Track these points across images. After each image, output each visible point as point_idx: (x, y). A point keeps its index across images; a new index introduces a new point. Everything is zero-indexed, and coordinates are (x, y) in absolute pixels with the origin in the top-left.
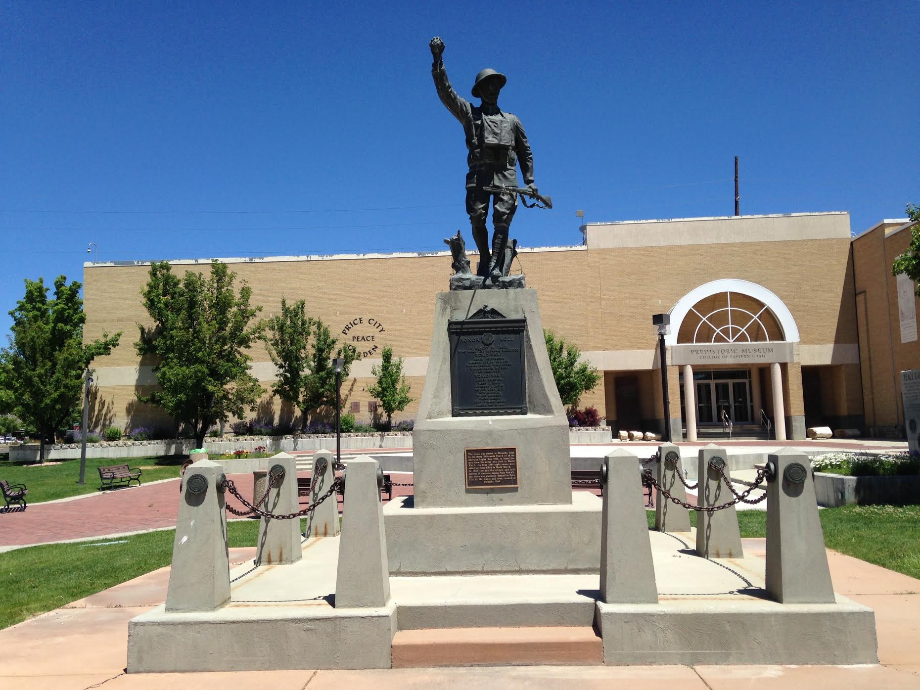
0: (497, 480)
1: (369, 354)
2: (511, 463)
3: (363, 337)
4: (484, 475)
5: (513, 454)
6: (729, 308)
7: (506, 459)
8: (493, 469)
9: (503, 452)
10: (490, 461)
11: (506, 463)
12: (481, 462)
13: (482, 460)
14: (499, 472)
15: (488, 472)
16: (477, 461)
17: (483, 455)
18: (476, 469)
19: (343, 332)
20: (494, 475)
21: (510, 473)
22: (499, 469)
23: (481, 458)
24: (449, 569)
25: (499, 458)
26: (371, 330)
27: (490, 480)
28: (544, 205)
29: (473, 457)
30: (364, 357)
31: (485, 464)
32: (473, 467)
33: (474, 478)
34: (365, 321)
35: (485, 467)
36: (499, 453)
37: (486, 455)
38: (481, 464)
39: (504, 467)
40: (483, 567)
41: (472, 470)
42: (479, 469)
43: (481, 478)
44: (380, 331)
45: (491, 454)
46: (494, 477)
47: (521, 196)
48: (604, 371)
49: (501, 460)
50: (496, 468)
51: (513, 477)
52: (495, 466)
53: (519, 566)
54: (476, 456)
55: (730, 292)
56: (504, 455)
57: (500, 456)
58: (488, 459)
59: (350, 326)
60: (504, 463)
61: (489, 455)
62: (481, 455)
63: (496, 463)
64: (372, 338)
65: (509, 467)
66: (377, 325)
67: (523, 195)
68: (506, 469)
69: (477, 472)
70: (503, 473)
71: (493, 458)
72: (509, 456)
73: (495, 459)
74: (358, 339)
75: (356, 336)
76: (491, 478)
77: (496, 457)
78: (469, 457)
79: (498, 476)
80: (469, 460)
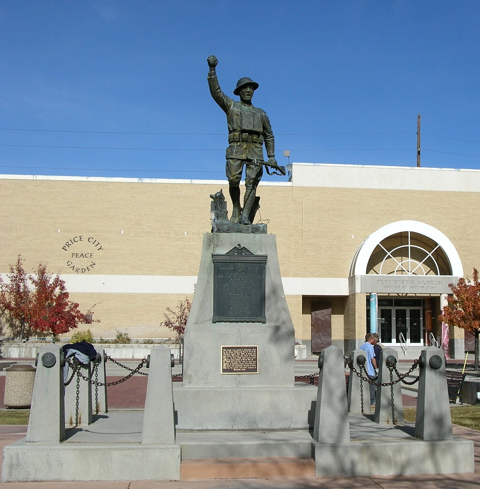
0: (243, 368)
1: (87, 270)
2: (254, 357)
3: (82, 254)
4: (234, 365)
5: (255, 351)
6: (409, 246)
7: (250, 354)
8: (240, 361)
9: (248, 349)
10: (239, 355)
11: (250, 357)
12: (232, 356)
13: (233, 354)
14: (245, 363)
15: (237, 363)
16: (229, 355)
17: (234, 351)
18: (228, 361)
19: (63, 248)
20: (241, 365)
21: (252, 364)
22: (245, 361)
23: (232, 353)
24: (208, 428)
25: (245, 353)
26: (91, 248)
27: (238, 369)
28: (280, 173)
29: (227, 352)
30: (82, 272)
31: (235, 357)
32: (227, 359)
33: (227, 367)
34: (84, 239)
35: (235, 359)
36: (245, 350)
37: (236, 351)
38: (232, 357)
39: (248, 360)
40: (232, 427)
41: (225, 361)
42: (231, 361)
43: (232, 367)
44: (98, 249)
45: (240, 350)
46: (241, 367)
47: (266, 167)
48: (302, 295)
49: (247, 355)
50: (242, 361)
51: (254, 367)
52: (242, 359)
53: (258, 426)
54: (229, 351)
55: (410, 232)
56: (248, 351)
57: (246, 352)
58: (238, 354)
59: (70, 243)
60: (248, 357)
61: (238, 351)
62: (232, 351)
63: (242, 357)
64: (91, 255)
65: (252, 360)
66: (96, 243)
67: (267, 166)
68: (250, 361)
69: (229, 363)
70: (247, 364)
71: (241, 353)
72: (252, 352)
73: (242, 354)
74: (77, 255)
75: (75, 253)
76: (239, 367)
77: (243, 353)
78: (224, 352)
79: (244, 366)
80: (224, 354)
